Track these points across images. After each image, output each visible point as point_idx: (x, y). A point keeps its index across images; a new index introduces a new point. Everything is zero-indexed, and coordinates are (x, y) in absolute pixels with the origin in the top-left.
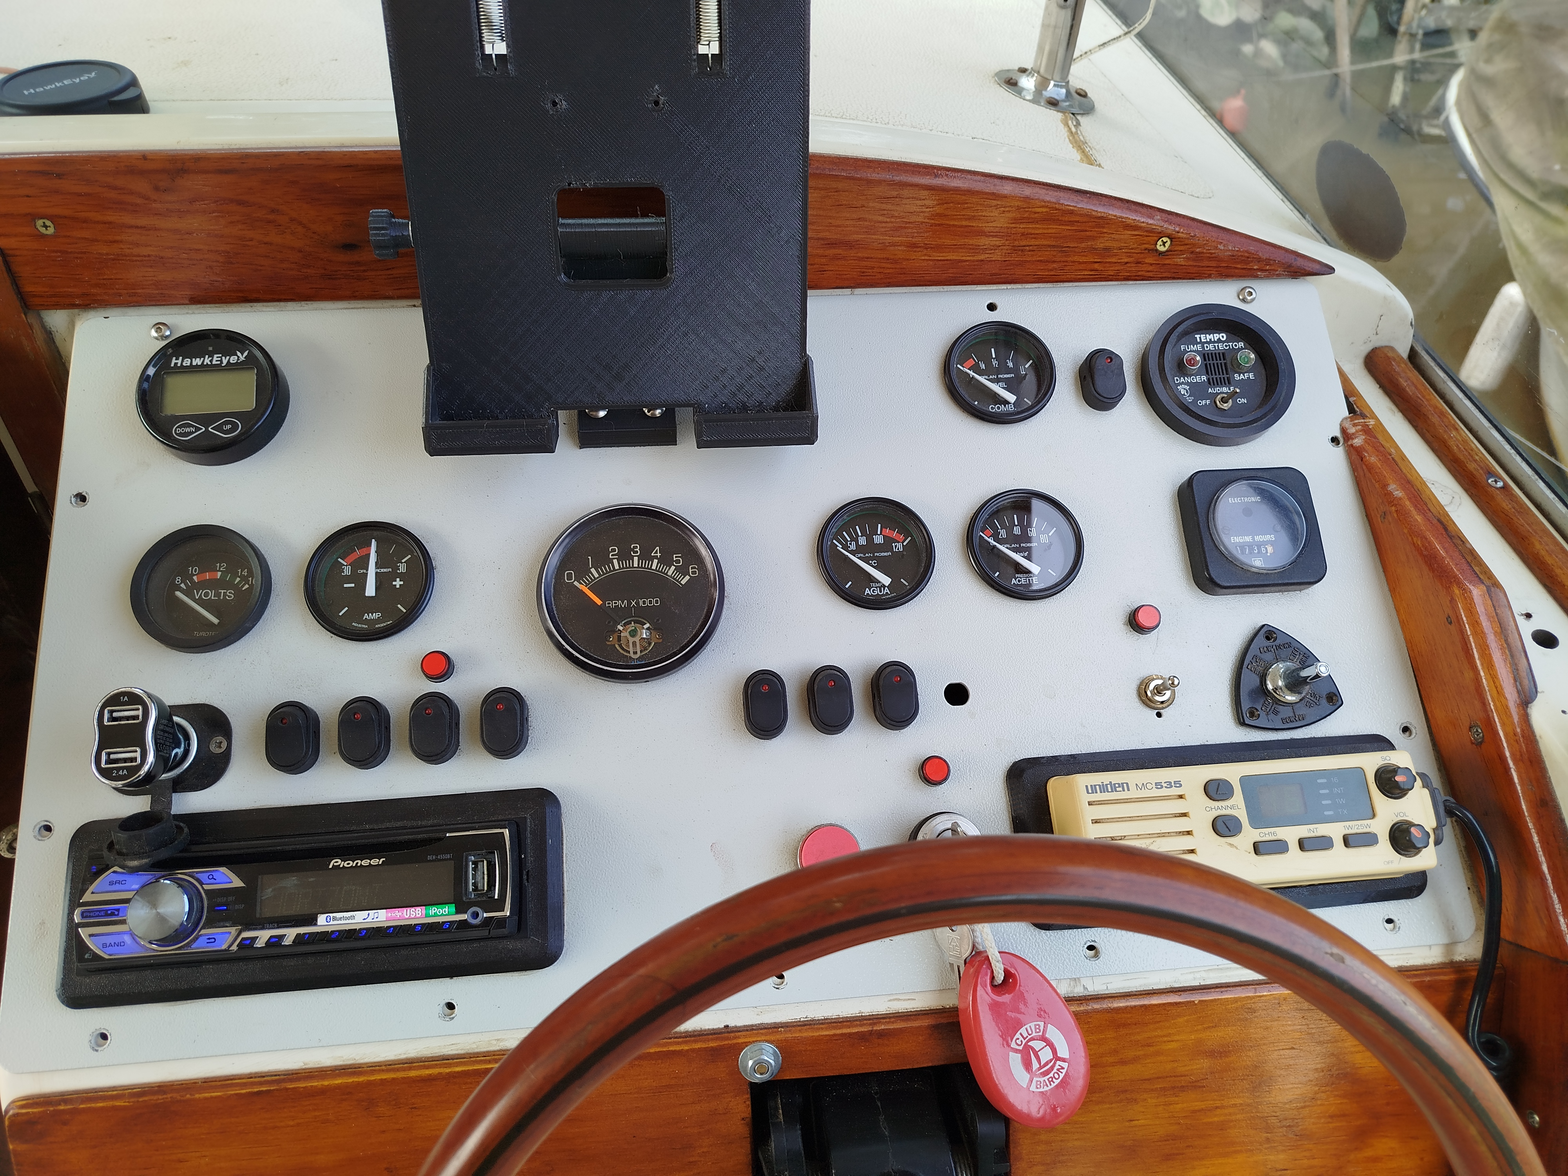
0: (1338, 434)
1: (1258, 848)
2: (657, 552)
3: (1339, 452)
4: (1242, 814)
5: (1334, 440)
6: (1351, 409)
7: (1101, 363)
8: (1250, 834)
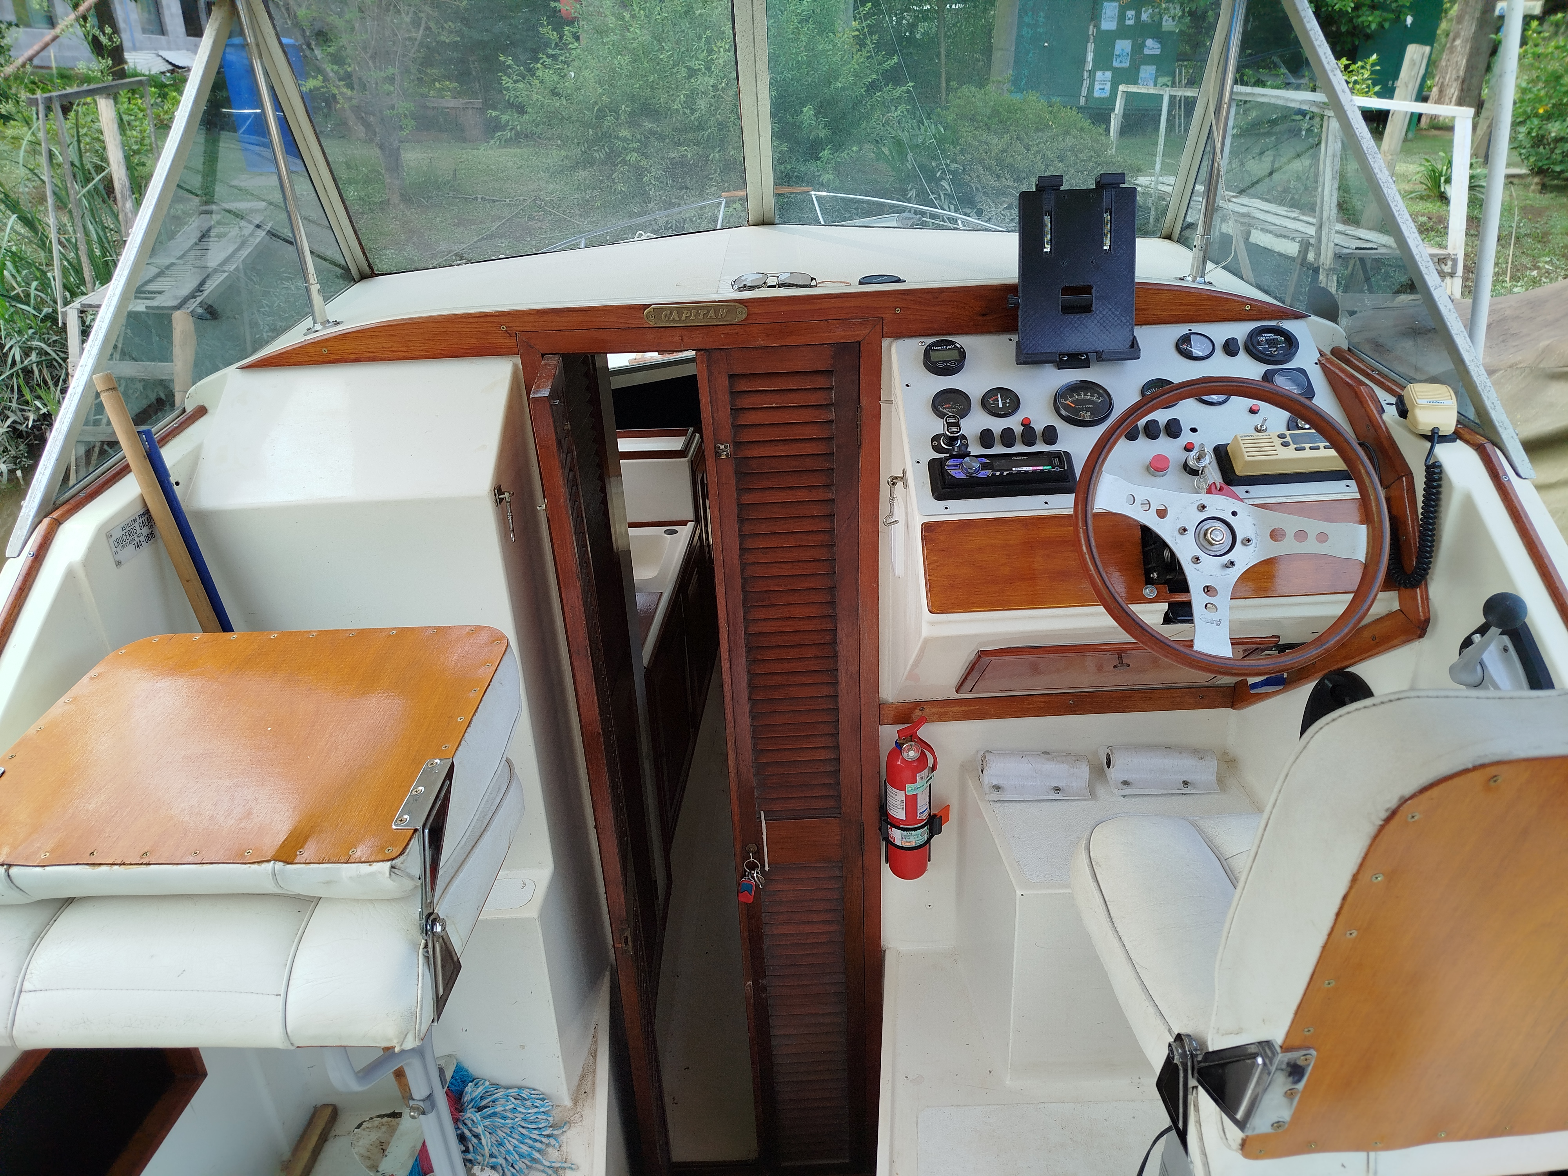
0: (1317, 361)
1: (1296, 449)
2: (1089, 394)
3: (1318, 366)
4: (1290, 441)
5: (1316, 364)
6: (1321, 354)
7: (1230, 341)
8: (1293, 446)
